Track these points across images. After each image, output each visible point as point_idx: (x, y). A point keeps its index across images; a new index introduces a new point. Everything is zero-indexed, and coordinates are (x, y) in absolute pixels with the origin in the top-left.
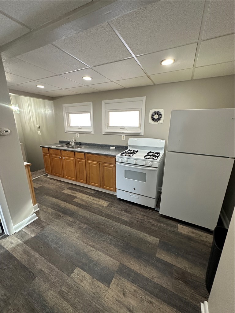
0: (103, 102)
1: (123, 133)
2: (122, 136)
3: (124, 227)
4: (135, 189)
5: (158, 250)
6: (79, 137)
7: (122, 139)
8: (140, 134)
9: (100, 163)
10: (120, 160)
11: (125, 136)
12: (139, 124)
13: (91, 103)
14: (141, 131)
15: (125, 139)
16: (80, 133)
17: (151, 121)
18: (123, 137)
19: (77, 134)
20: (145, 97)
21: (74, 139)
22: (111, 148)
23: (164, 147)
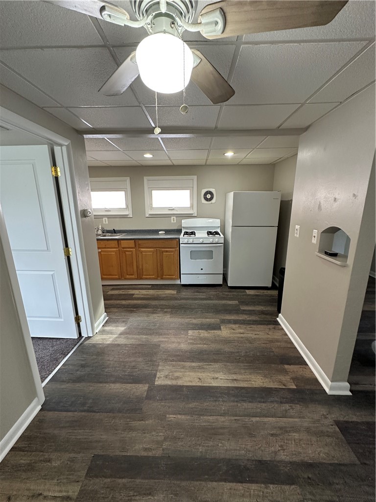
0: (146, 179)
1: (174, 214)
2: (172, 218)
3: (205, 302)
4: (202, 269)
5: (241, 306)
6: (107, 223)
7: (172, 222)
8: (193, 214)
9: (157, 249)
10: (186, 241)
11: (175, 218)
12: (191, 204)
13: (128, 179)
14: (194, 212)
15: (175, 222)
16: (109, 217)
17: (204, 201)
18: (174, 219)
19: (104, 219)
20: (196, 176)
21: (100, 226)
22: (160, 232)
23: (220, 226)
